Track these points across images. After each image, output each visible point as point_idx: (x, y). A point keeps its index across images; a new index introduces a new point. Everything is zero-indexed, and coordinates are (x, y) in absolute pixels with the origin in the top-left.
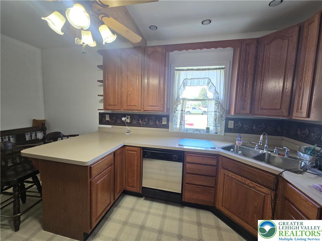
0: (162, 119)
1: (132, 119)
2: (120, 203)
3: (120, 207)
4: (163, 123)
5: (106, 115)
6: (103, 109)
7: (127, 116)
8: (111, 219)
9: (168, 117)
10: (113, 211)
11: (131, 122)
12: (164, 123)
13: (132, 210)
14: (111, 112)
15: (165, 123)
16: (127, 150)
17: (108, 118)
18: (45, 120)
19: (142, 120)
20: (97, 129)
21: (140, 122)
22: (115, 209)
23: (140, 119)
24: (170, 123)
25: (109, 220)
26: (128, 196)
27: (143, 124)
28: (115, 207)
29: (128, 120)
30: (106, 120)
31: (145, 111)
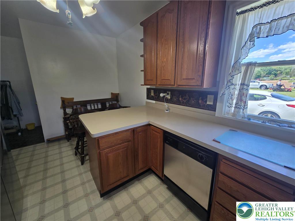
0: (207, 97)
1: (172, 95)
2: (143, 179)
3: (141, 182)
4: (208, 103)
5: (152, 90)
6: (143, 84)
7: (167, 92)
8: (128, 190)
9: (215, 95)
10: (133, 183)
11: (171, 98)
12: (210, 103)
13: (149, 192)
14: (155, 88)
15: (212, 103)
16: (152, 130)
17: (152, 94)
18: (119, 93)
19: (182, 97)
20: (145, 104)
21: (180, 99)
22: (137, 182)
23: (180, 96)
24: (218, 104)
25: (126, 190)
26: (154, 176)
27: (183, 102)
28: (137, 181)
29: (168, 96)
30: (152, 95)
31: (179, 86)
